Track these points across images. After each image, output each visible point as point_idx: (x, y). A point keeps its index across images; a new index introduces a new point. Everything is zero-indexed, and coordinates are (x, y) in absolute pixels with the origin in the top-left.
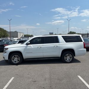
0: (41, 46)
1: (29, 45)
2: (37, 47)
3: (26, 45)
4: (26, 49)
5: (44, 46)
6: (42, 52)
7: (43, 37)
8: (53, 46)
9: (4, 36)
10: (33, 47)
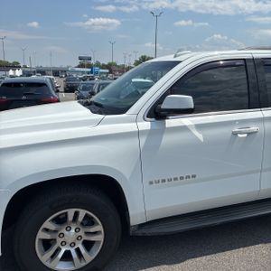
2: (227, 131)
3: (146, 125)
4: (148, 153)
10: (199, 135)
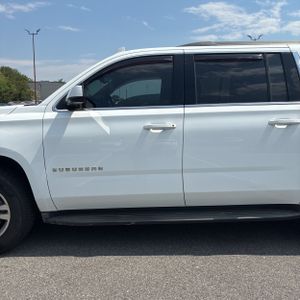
0: (169, 124)
1: (76, 114)
5: (190, 124)
6: (174, 171)
7: (184, 56)
8: (263, 121)
9: (20, 95)
